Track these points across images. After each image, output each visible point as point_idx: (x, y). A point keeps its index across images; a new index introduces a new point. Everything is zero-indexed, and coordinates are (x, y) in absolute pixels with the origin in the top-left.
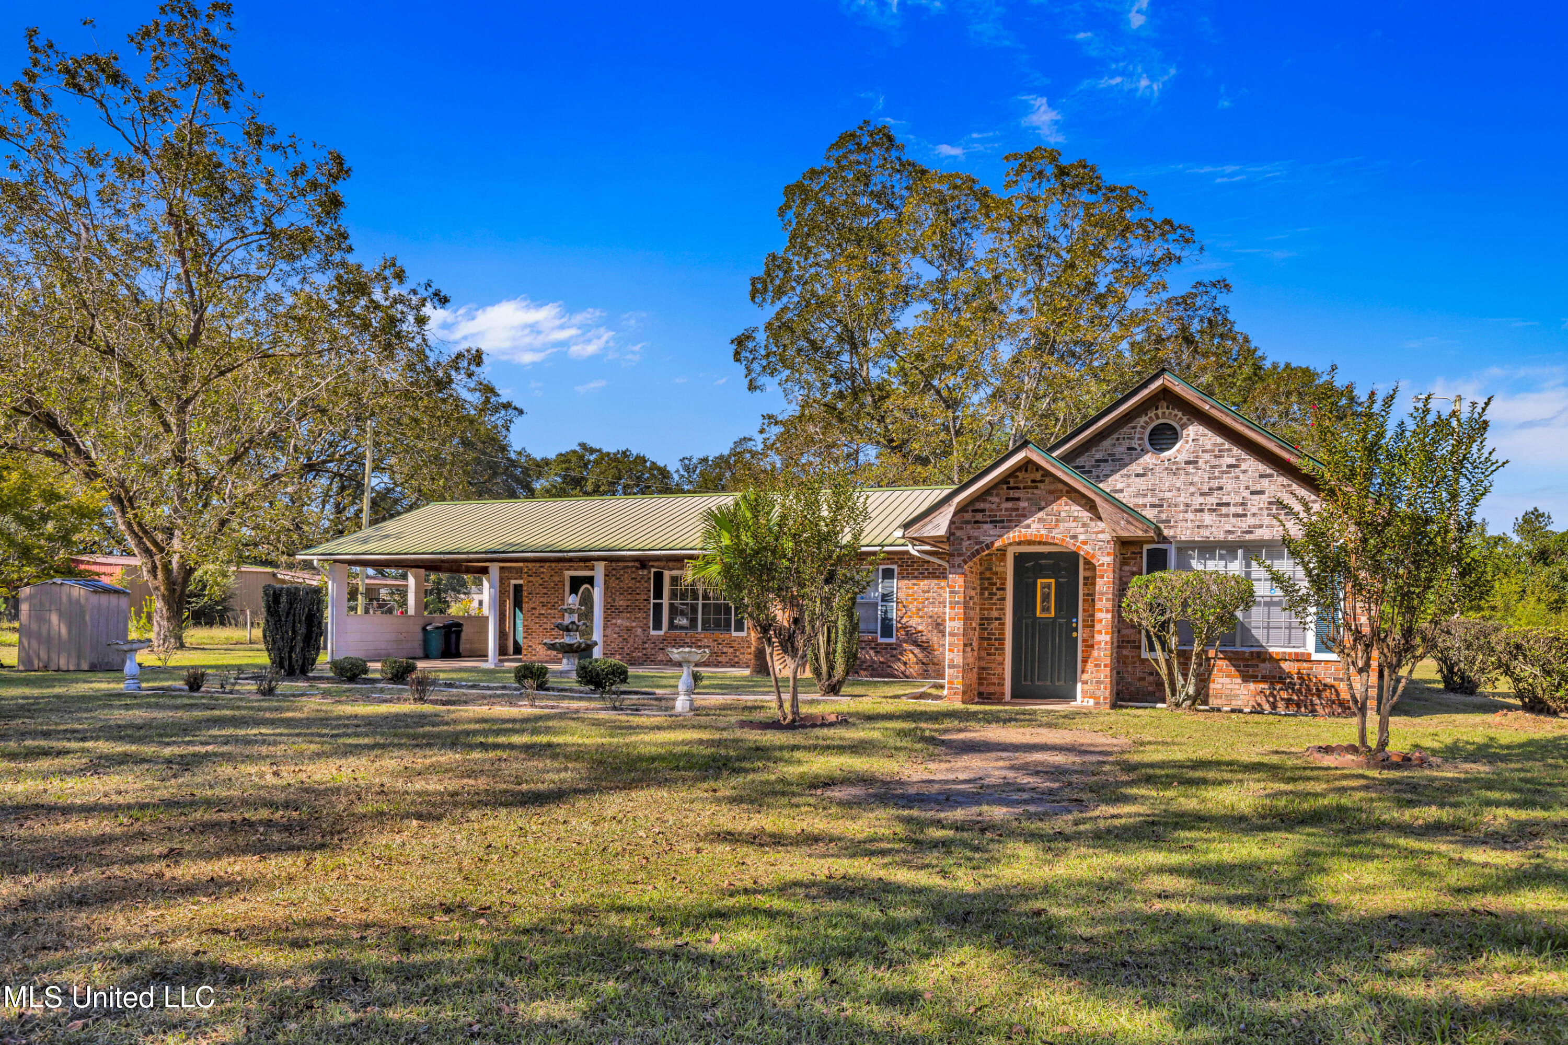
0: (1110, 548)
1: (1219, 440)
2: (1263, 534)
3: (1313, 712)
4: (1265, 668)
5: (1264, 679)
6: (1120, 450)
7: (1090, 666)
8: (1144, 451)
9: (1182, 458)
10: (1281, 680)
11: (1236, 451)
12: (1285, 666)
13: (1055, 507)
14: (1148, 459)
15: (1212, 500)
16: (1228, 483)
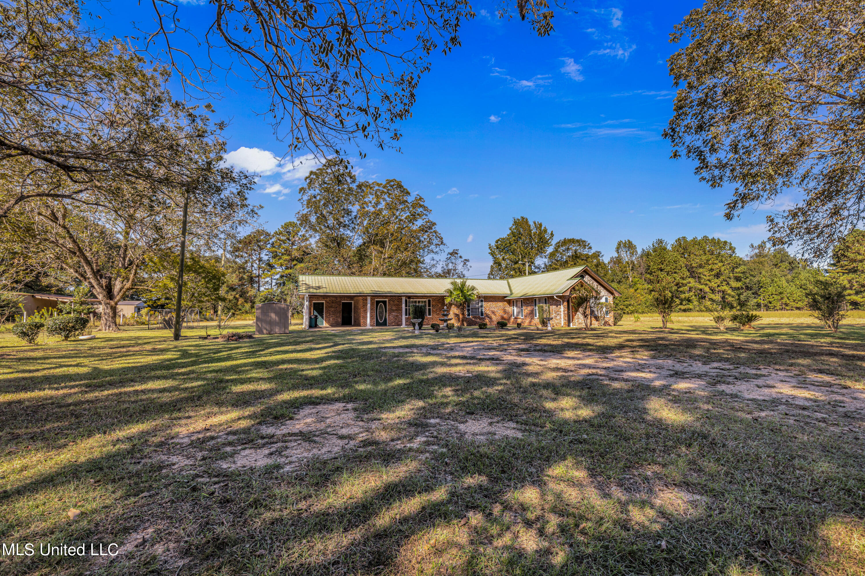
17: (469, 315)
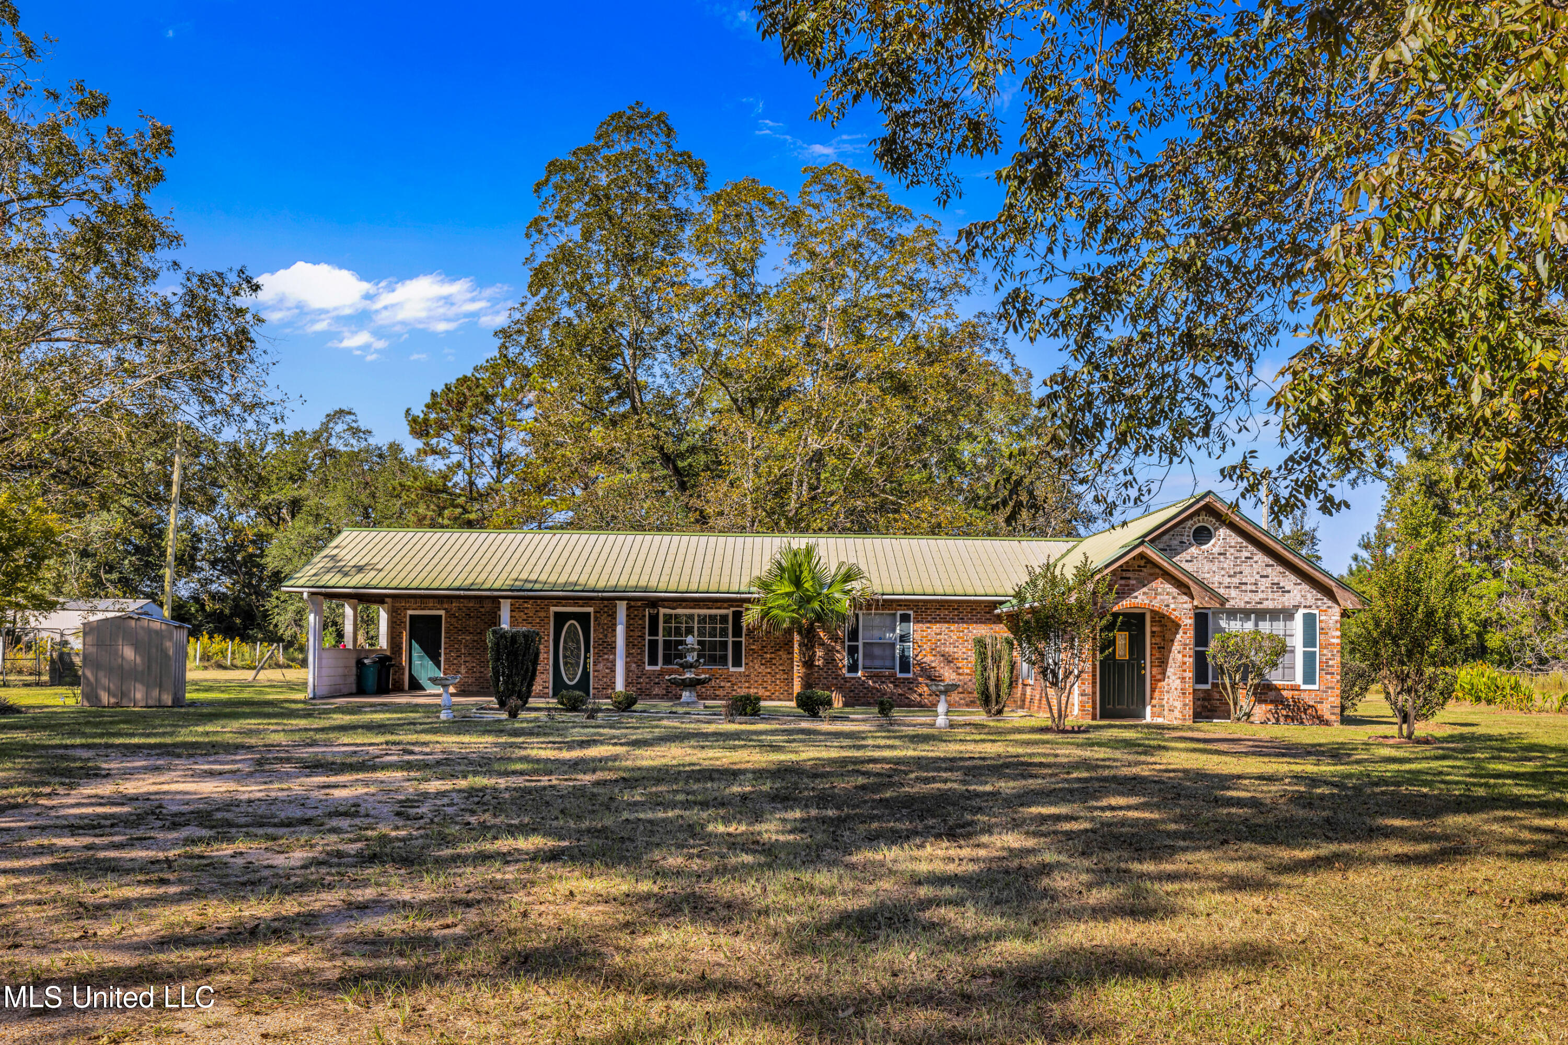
0: (1191, 614)
1: (1240, 540)
2: (1269, 605)
3: (1302, 723)
4: (1272, 695)
5: (1272, 702)
6: (1175, 543)
7: (1157, 694)
8: (1191, 545)
9: (1216, 550)
10: (1282, 703)
11: (1251, 548)
12: (1285, 693)
13: (1154, 584)
14: (1193, 550)
15: (1236, 580)
16: (1246, 570)
17: (853, 668)
